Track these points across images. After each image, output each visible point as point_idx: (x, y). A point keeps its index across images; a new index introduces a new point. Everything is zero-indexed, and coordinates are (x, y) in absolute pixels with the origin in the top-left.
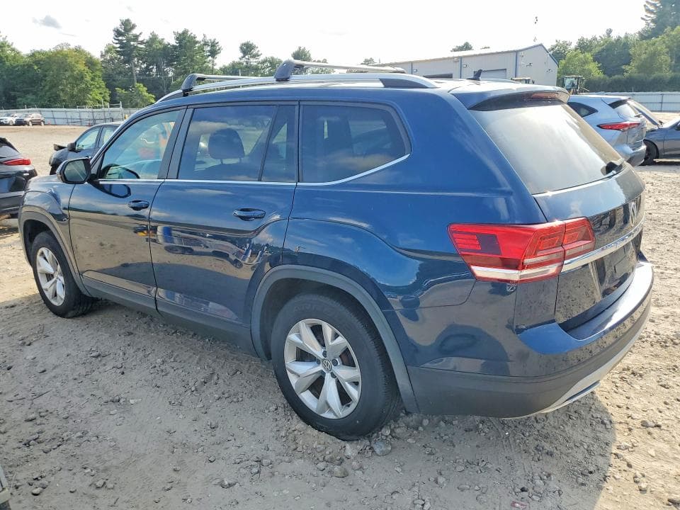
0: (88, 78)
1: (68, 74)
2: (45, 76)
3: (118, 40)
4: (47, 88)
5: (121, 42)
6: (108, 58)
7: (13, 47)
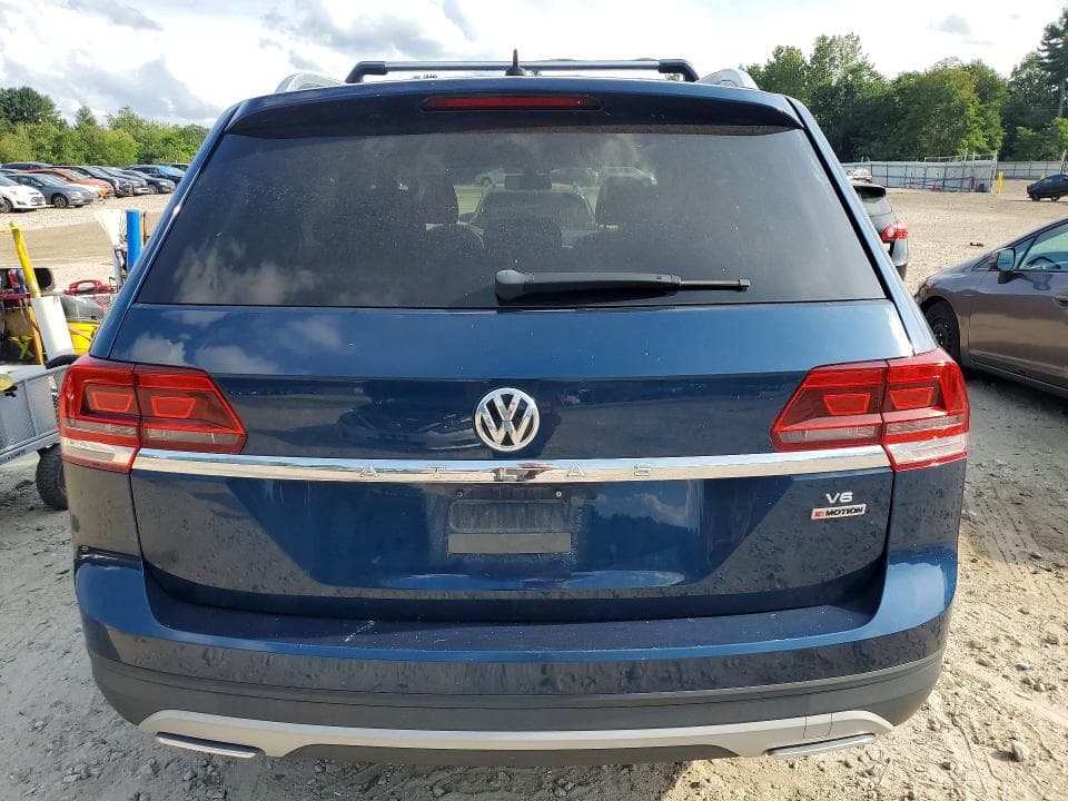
0: (972, 111)
1: (940, 107)
2: (907, 112)
3: (1049, 44)
4: (903, 131)
5: (1051, 48)
6: (1024, 76)
7: (874, 69)
